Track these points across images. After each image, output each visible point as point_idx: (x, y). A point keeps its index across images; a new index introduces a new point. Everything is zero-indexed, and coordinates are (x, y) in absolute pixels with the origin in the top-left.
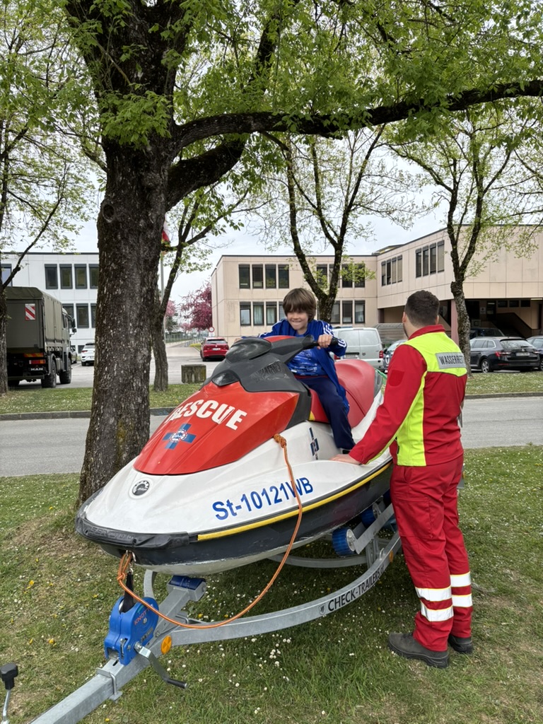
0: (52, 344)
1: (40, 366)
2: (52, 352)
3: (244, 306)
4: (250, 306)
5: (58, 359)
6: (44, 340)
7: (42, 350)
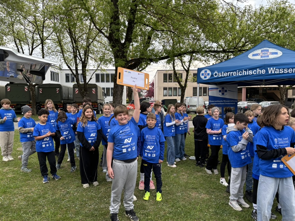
0: (99, 101)
1: (96, 107)
2: (100, 103)
3: (165, 89)
4: (167, 89)
5: (101, 106)
6: (97, 99)
7: (97, 103)
